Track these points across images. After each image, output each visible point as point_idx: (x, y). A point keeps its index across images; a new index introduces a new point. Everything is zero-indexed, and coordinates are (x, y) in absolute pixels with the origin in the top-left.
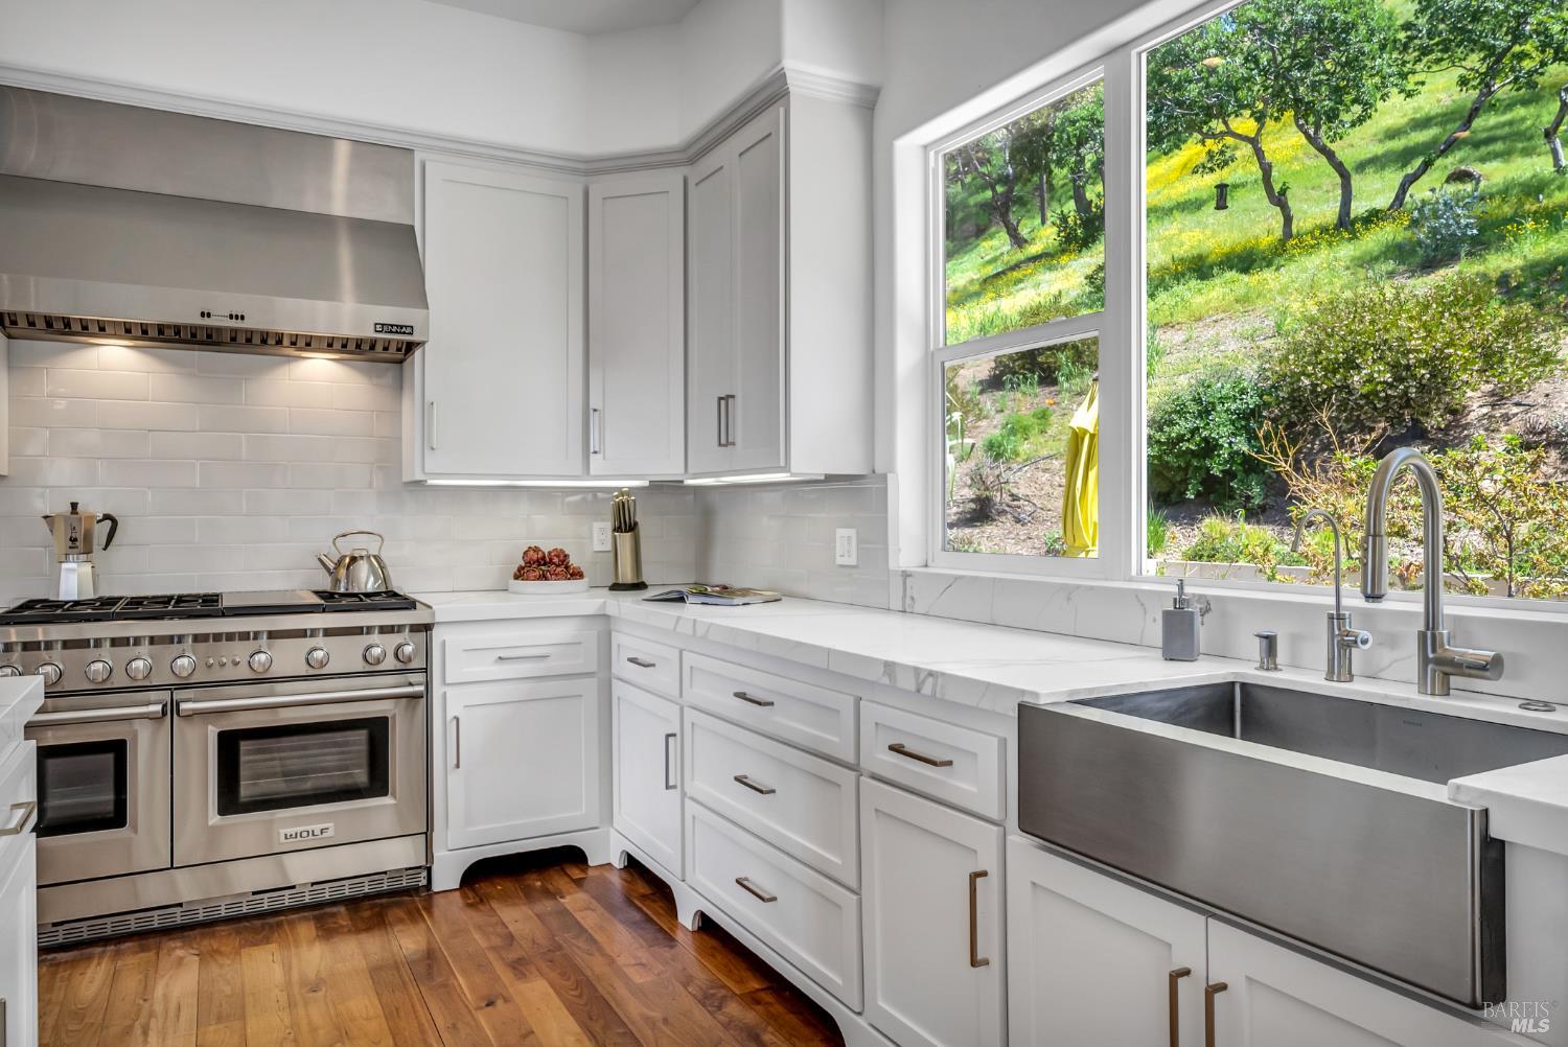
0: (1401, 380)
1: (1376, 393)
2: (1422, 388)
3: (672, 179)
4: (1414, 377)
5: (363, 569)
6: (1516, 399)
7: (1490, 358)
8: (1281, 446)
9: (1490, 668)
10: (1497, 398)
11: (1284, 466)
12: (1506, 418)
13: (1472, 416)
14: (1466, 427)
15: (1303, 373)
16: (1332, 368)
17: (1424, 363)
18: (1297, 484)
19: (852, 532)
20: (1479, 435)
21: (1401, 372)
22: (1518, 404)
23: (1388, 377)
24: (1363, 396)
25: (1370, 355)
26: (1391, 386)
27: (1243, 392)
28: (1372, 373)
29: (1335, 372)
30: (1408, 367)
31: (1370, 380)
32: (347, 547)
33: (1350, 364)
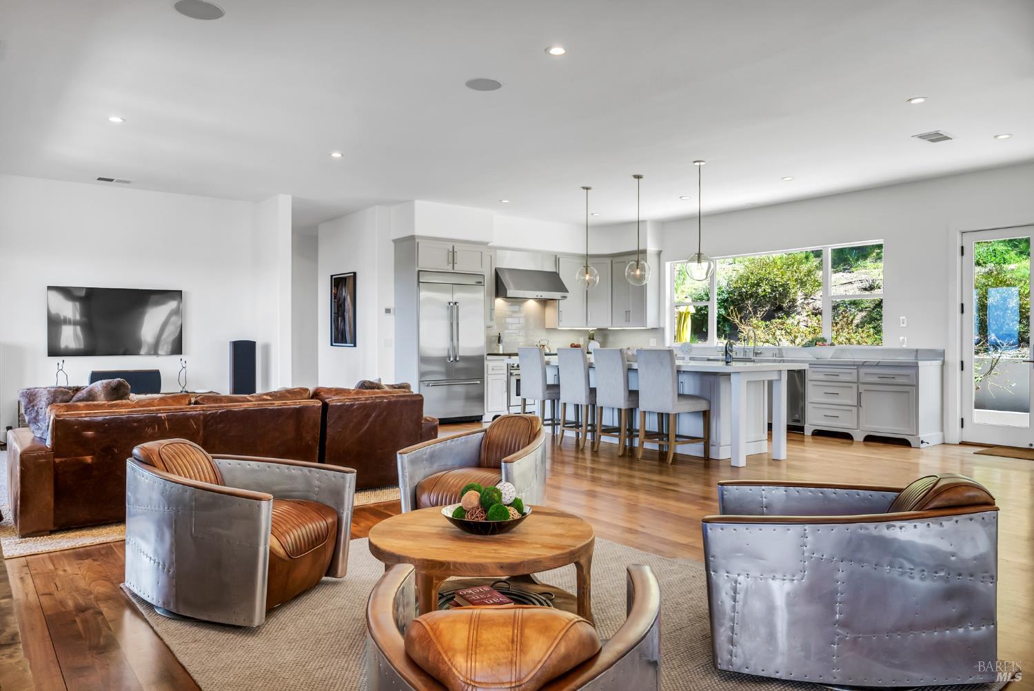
0: (774, 291)
1: (766, 295)
2: (780, 294)
3: (608, 261)
4: (778, 290)
5: (545, 347)
6: (812, 297)
7: (803, 284)
8: (736, 314)
9: (761, 353)
10: (806, 297)
11: (737, 321)
12: (808, 304)
13: (798, 303)
14: (796, 306)
15: (743, 287)
16: (753, 285)
17: (782, 286)
18: (742, 327)
19: (655, 339)
20: (799, 309)
21: (774, 289)
22: (812, 299)
23: (769, 291)
24: (762, 296)
25: (765, 282)
26: (771, 293)
27: (723, 292)
28: (765, 288)
29: (754, 287)
30: (776, 287)
31: (765, 291)
32: (542, 343)
33: (758, 285)
